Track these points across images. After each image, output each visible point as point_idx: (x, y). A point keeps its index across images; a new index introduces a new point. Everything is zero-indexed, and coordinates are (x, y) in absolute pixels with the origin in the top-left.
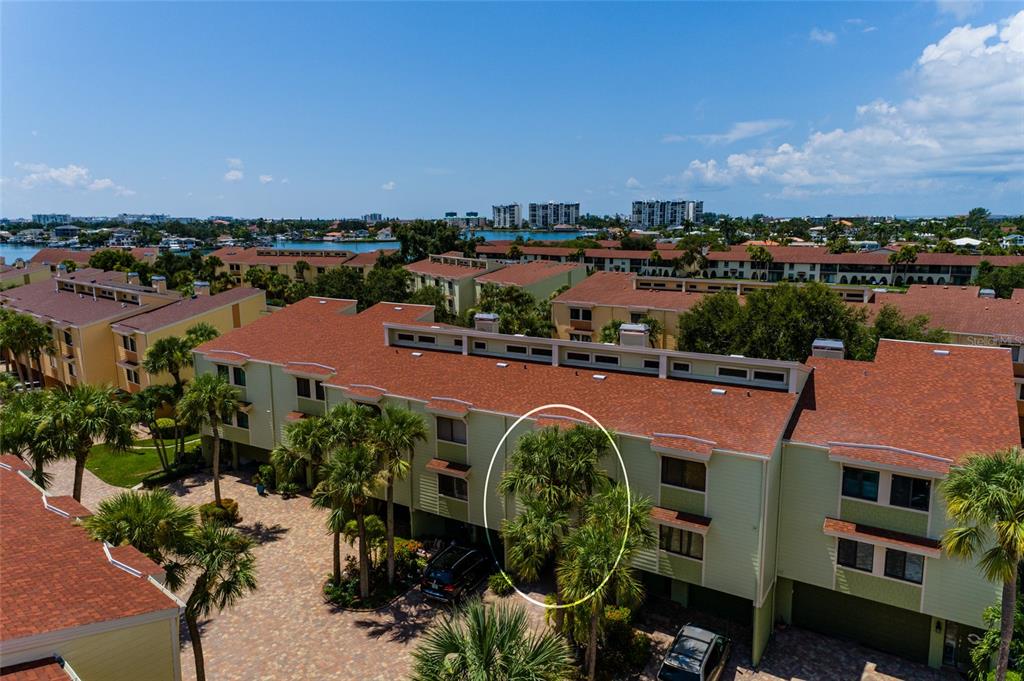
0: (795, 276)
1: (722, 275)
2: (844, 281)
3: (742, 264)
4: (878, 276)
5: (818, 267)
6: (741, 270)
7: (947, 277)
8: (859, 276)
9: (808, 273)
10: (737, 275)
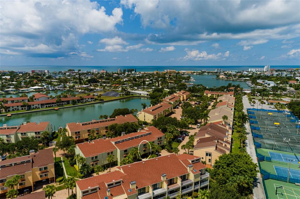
0: (35, 108)
1: (12, 110)
2: (46, 107)
3: (18, 106)
4: (54, 105)
5: (40, 105)
6: (18, 108)
7: (66, 103)
8: (50, 105)
9: (38, 106)
10: (17, 109)
